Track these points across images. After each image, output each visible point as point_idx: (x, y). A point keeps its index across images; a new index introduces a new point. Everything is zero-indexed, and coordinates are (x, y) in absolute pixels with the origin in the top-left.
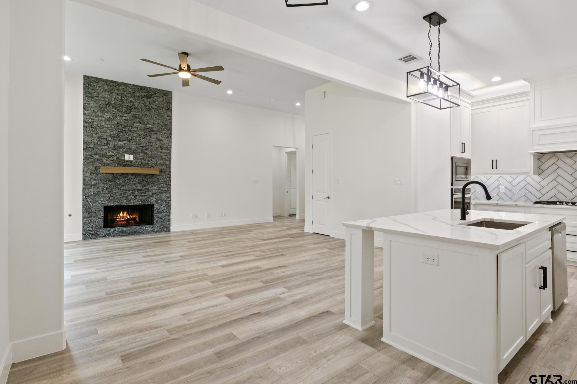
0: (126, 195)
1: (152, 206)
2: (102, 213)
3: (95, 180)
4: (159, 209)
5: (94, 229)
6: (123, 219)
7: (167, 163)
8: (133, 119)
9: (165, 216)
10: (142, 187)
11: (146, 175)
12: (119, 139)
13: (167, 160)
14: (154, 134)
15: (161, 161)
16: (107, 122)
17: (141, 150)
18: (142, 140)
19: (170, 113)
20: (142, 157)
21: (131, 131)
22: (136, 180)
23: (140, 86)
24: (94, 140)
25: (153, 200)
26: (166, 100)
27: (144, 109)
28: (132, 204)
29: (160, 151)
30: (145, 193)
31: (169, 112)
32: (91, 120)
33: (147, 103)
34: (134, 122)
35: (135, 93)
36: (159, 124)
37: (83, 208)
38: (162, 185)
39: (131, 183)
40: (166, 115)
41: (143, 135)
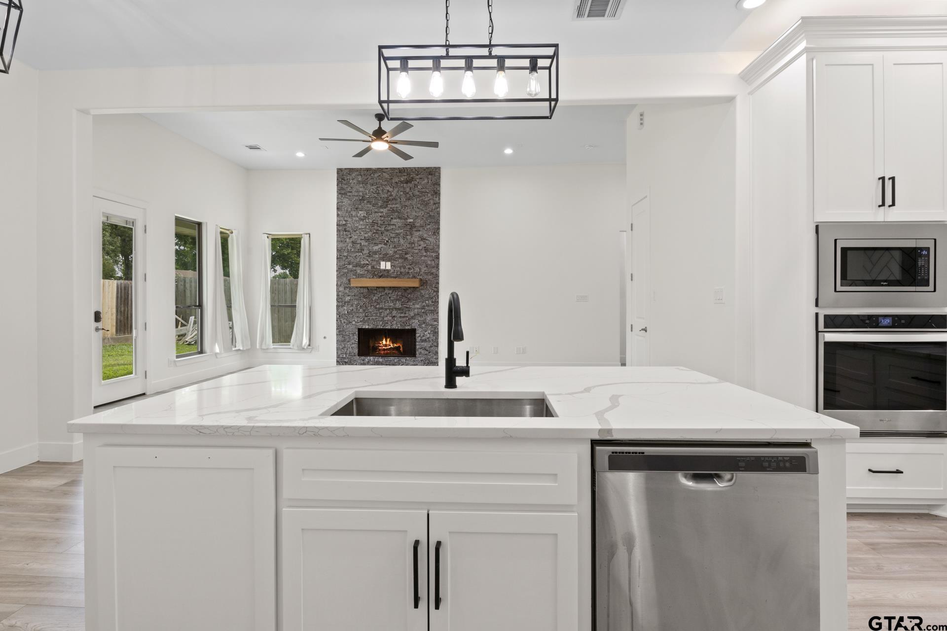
0: (382, 316)
1: (413, 331)
2: (356, 337)
3: (349, 296)
4: (423, 336)
5: (347, 356)
6: (386, 348)
7: (434, 271)
8: (391, 214)
9: (431, 347)
10: (402, 305)
11: (406, 289)
12: (374, 242)
13: (433, 267)
14: (417, 231)
15: (425, 269)
16: (361, 223)
17: (400, 255)
18: (402, 241)
19: (437, 199)
20: (401, 265)
21: (388, 231)
22: (394, 296)
23: (399, 168)
24: (347, 246)
25: (415, 324)
26: (432, 180)
27: (403, 199)
28: (390, 328)
29: (425, 254)
30: (405, 314)
31: (436, 197)
32: (344, 223)
33: (408, 190)
34: (392, 218)
35: (392, 179)
36: (423, 216)
37: (337, 329)
38: (427, 302)
39: (389, 299)
40: (432, 202)
41: (402, 234)
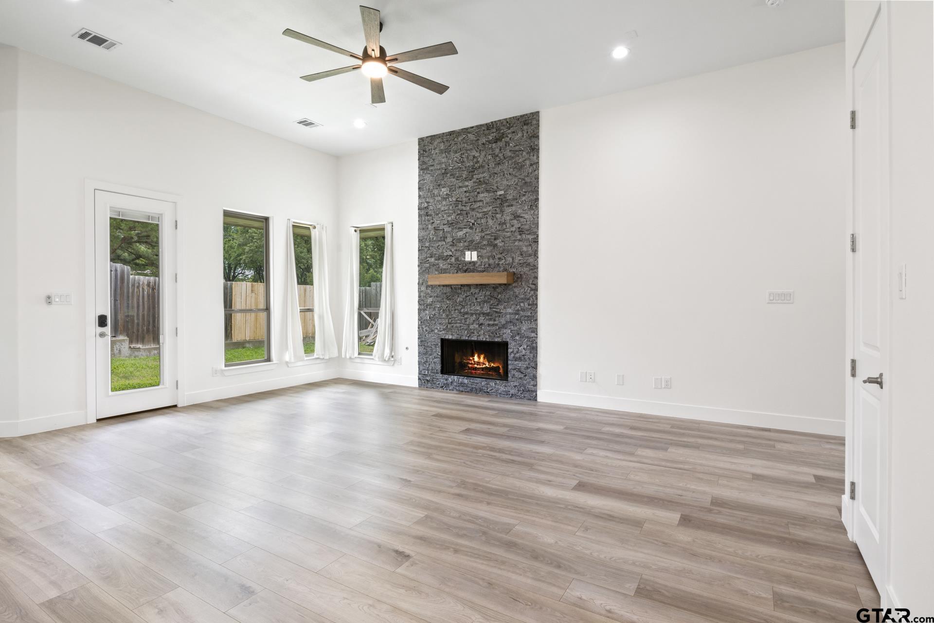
0: (467, 323)
1: (504, 345)
2: (439, 350)
3: (431, 297)
4: (517, 352)
5: (430, 373)
6: (478, 366)
7: (531, 260)
8: (477, 187)
9: (527, 368)
10: (490, 308)
11: (495, 287)
12: (458, 226)
13: (530, 255)
14: (509, 206)
15: (520, 258)
16: (444, 203)
17: (489, 240)
18: (490, 222)
19: (535, 157)
20: (490, 254)
21: (473, 210)
22: (481, 296)
23: (486, 124)
24: (429, 234)
25: (506, 335)
26: (527, 132)
27: (492, 165)
28: (476, 339)
29: (519, 237)
30: (495, 320)
31: (533, 156)
32: (426, 205)
33: (497, 151)
34: (478, 193)
35: (478, 140)
36: (517, 184)
37: (418, 338)
38: (522, 305)
39: (475, 301)
40: (528, 162)
41: (490, 213)
